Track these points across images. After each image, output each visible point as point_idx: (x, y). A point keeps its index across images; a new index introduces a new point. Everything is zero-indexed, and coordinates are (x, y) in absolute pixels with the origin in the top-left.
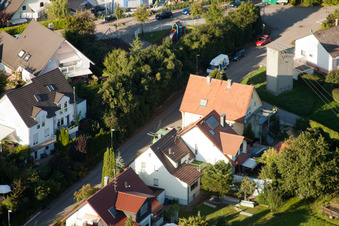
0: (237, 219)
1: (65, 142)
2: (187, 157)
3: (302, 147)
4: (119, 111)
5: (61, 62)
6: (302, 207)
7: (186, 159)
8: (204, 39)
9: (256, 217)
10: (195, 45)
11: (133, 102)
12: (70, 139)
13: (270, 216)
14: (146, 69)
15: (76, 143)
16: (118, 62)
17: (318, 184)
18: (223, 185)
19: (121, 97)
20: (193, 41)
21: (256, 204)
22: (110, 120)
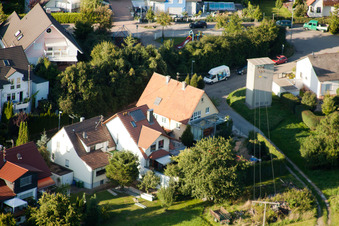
0: (128, 208)
1: (8, 116)
2: (106, 144)
3: (206, 149)
4: (77, 96)
5: (48, 45)
6: (199, 208)
7: (103, 146)
8: (208, 48)
9: (148, 210)
10: (197, 52)
11: (92, 90)
12: (13, 114)
13: (162, 211)
14: (121, 62)
15: (16, 118)
16: (102, 53)
17: (211, 187)
18: (123, 175)
19: (80, 83)
20: (194, 47)
21: (155, 198)
22: (64, 104)
